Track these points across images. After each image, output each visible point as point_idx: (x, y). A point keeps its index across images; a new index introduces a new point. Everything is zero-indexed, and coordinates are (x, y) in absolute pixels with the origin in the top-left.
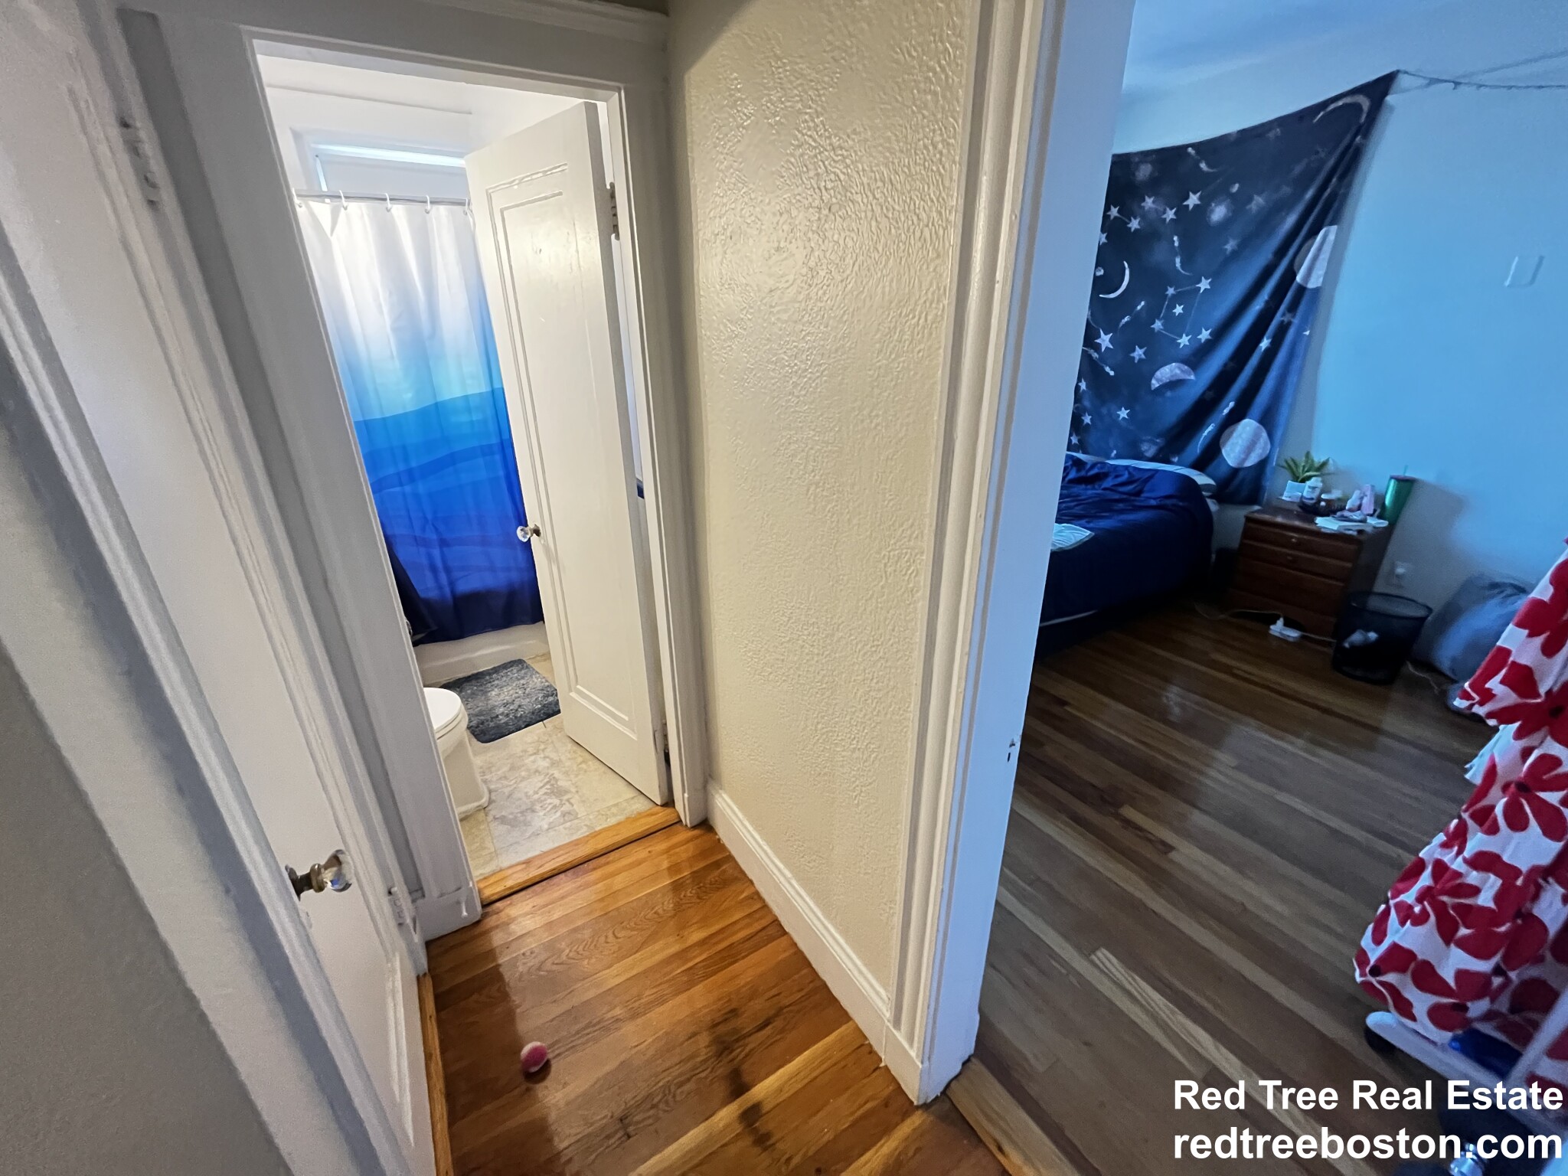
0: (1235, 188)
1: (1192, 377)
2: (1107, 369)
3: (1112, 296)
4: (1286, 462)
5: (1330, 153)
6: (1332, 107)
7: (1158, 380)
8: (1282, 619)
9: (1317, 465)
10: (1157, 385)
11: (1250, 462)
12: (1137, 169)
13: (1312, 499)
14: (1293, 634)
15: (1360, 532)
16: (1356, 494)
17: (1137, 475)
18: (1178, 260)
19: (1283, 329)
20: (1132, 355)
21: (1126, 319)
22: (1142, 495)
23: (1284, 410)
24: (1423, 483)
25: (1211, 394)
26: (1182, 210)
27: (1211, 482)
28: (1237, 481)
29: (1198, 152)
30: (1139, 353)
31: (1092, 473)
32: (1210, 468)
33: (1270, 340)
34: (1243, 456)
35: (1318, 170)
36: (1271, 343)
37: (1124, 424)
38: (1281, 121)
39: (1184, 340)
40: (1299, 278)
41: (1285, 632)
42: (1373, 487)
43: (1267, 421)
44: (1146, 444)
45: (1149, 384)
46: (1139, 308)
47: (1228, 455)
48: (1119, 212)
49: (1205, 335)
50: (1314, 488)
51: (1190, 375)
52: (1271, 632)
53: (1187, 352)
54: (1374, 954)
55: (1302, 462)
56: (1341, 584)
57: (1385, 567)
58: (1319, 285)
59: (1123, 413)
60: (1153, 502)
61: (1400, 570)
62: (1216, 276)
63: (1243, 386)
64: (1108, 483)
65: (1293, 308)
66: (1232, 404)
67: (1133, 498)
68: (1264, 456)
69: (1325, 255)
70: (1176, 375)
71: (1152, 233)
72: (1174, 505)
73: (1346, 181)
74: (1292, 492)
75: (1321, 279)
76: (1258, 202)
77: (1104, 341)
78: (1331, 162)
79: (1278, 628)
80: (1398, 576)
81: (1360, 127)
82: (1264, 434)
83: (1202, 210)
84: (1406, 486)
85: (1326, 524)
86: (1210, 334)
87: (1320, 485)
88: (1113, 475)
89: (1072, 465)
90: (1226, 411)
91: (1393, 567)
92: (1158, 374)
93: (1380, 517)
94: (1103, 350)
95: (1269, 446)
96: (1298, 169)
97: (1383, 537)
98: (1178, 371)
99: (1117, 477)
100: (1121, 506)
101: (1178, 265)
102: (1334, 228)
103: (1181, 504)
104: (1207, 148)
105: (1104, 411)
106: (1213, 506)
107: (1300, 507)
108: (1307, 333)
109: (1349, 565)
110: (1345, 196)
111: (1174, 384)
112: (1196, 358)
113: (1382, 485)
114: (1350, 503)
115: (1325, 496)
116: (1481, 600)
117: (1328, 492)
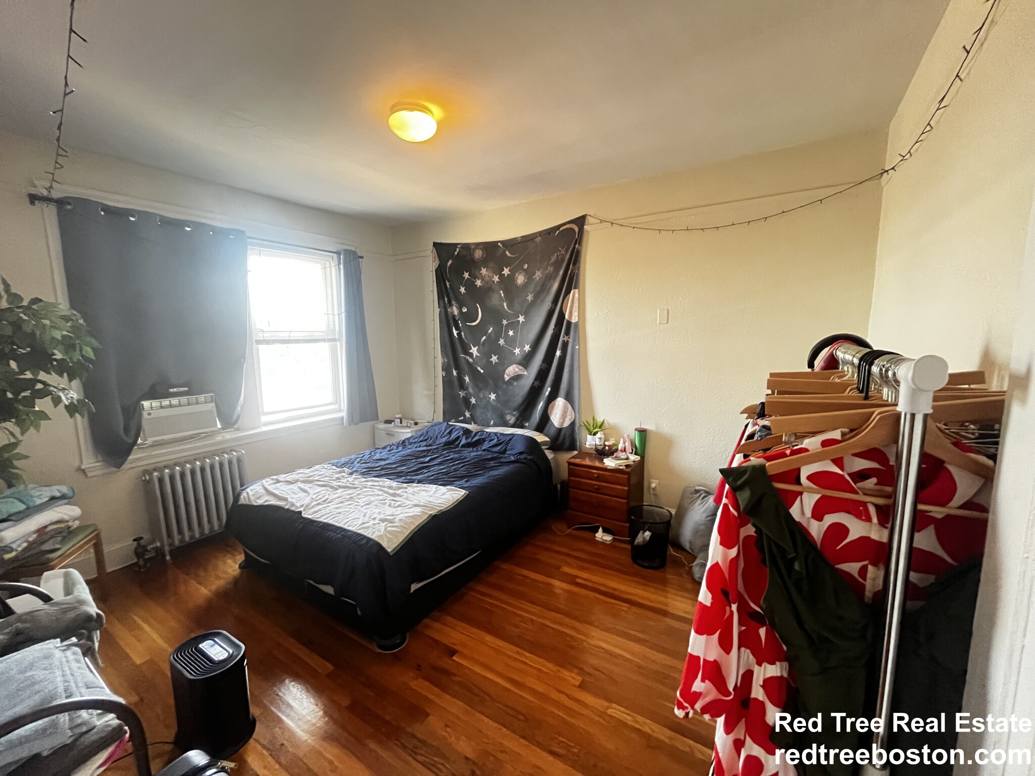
0: (526, 266)
1: (526, 373)
2: (479, 369)
3: (474, 324)
4: (584, 423)
5: (567, 251)
6: (561, 229)
7: (508, 375)
8: (601, 528)
9: (599, 424)
10: (508, 379)
11: (566, 424)
12: (474, 252)
13: (601, 445)
14: (608, 538)
15: (627, 466)
16: (622, 440)
17: (503, 439)
18: (505, 304)
19: (565, 345)
20: (491, 360)
21: (484, 338)
22: (507, 453)
23: (576, 392)
24: (651, 431)
25: (537, 383)
26: (501, 276)
27: (547, 439)
28: (561, 438)
29: (503, 245)
30: (494, 359)
31: (477, 438)
32: (546, 430)
33: (560, 351)
34: (562, 421)
35: (563, 260)
36: (561, 353)
37: (494, 403)
38: (540, 234)
39: (517, 351)
40: (567, 317)
41: (604, 538)
42: (628, 435)
43: (569, 398)
44: (508, 416)
45: (504, 378)
46: (490, 331)
47: (554, 420)
48: (469, 275)
49: (527, 348)
50: (600, 439)
51: (524, 372)
52: (597, 539)
53: (519, 358)
55: (591, 422)
56: (626, 501)
57: (646, 483)
58: (577, 321)
59: (493, 396)
60: (513, 458)
61: (653, 485)
62: (526, 314)
63: (553, 378)
64: (486, 446)
65: (567, 333)
66: (549, 389)
67: (501, 455)
68: (573, 420)
69: (576, 305)
70: (516, 372)
71: (488, 289)
72: (525, 459)
73: (577, 265)
74: (591, 442)
75: (577, 318)
76: (538, 275)
77: (474, 351)
78: (568, 256)
79: (600, 535)
80: (654, 489)
81: (577, 240)
82: (570, 407)
83: (511, 278)
84: (643, 432)
85: (609, 463)
86: (530, 347)
87: (603, 436)
88: (488, 439)
89: (463, 434)
90: (547, 393)
91: (650, 483)
92: (507, 371)
93: (636, 454)
94: (474, 357)
95: (574, 414)
96: (553, 259)
97: (641, 465)
98: (517, 370)
99: (491, 440)
100: (492, 463)
101: (506, 307)
102: (577, 290)
103: (529, 457)
104: (510, 244)
105: (481, 395)
106: (550, 455)
107: (596, 451)
108: (577, 347)
109: (627, 488)
110: (578, 274)
111: (517, 378)
112: (526, 361)
113: (632, 436)
114: (620, 447)
115: (607, 443)
116: (693, 502)
117: (608, 440)
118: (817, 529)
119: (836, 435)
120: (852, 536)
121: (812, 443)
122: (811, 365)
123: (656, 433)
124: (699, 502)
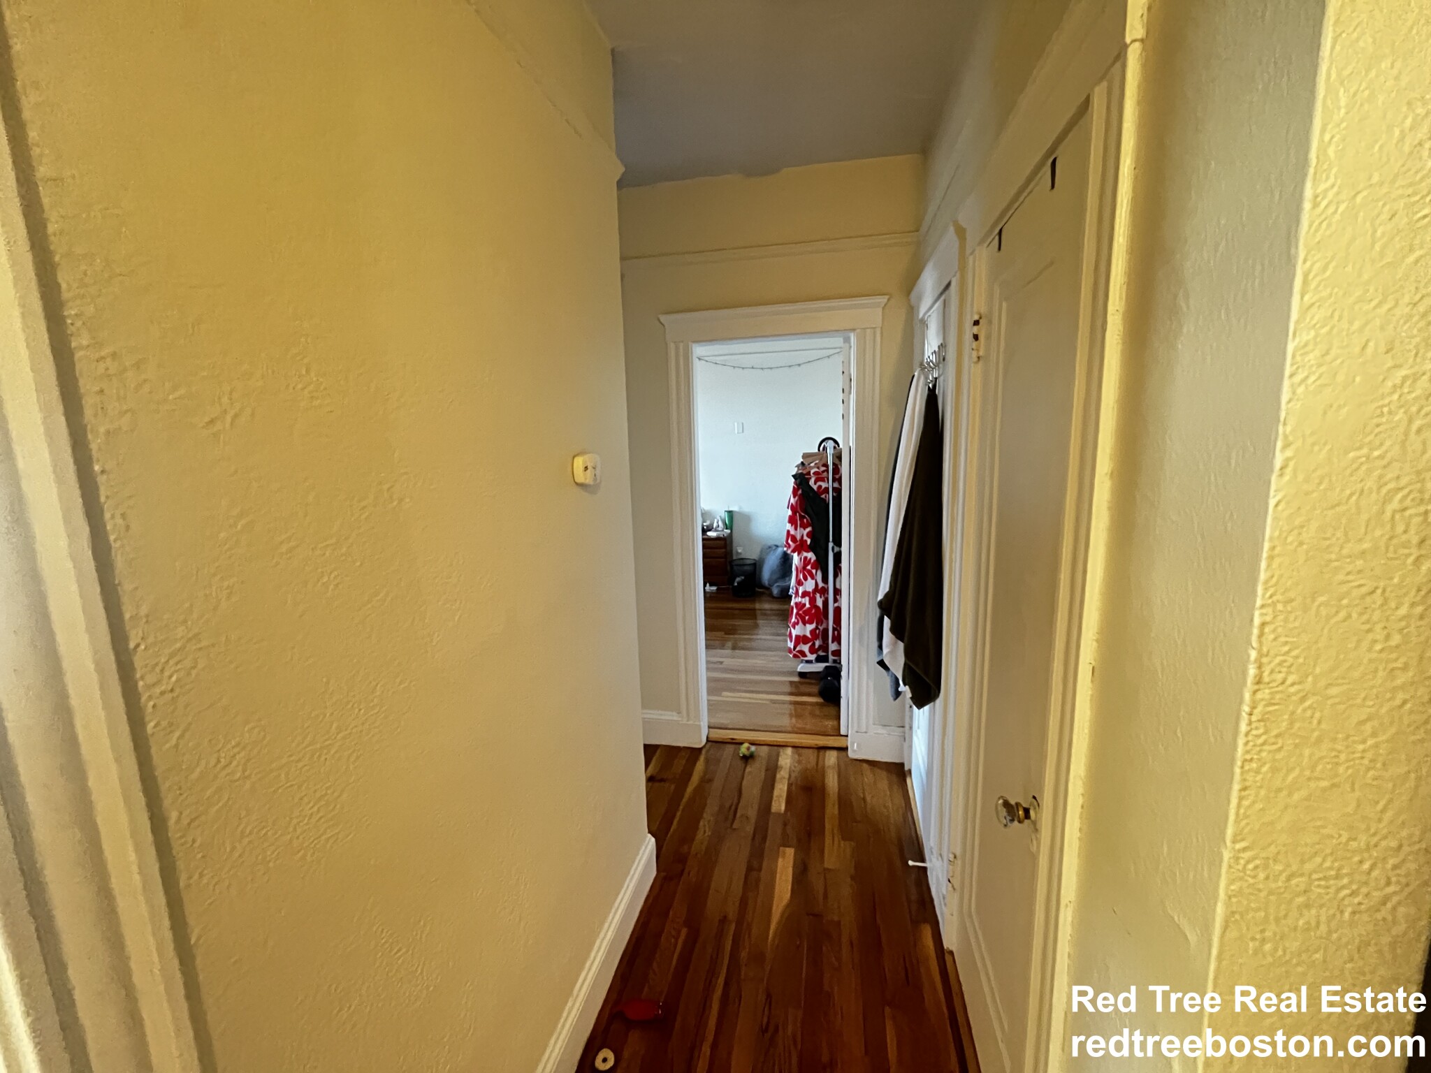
8: (708, 582)
14: (714, 588)
15: (722, 536)
16: (716, 521)
24: (736, 512)
41: (711, 589)
42: (720, 517)
52: (706, 590)
54: (791, 645)
57: (734, 552)
61: (739, 548)
79: (708, 587)
80: (740, 553)
84: (730, 513)
85: (711, 534)
91: (737, 547)
93: (726, 528)
97: (731, 535)
109: (724, 550)
113: (723, 515)
114: (715, 525)
115: (705, 524)
116: (768, 554)
117: (705, 522)
118: (815, 487)
119: (817, 462)
120: (823, 487)
121: (812, 465)
122: (819, 450)
123: (738, 513)
124: (772, 552)
